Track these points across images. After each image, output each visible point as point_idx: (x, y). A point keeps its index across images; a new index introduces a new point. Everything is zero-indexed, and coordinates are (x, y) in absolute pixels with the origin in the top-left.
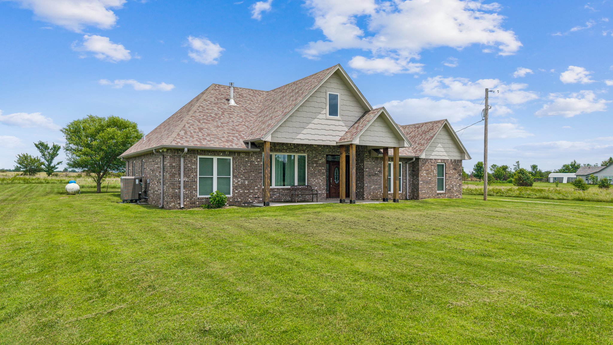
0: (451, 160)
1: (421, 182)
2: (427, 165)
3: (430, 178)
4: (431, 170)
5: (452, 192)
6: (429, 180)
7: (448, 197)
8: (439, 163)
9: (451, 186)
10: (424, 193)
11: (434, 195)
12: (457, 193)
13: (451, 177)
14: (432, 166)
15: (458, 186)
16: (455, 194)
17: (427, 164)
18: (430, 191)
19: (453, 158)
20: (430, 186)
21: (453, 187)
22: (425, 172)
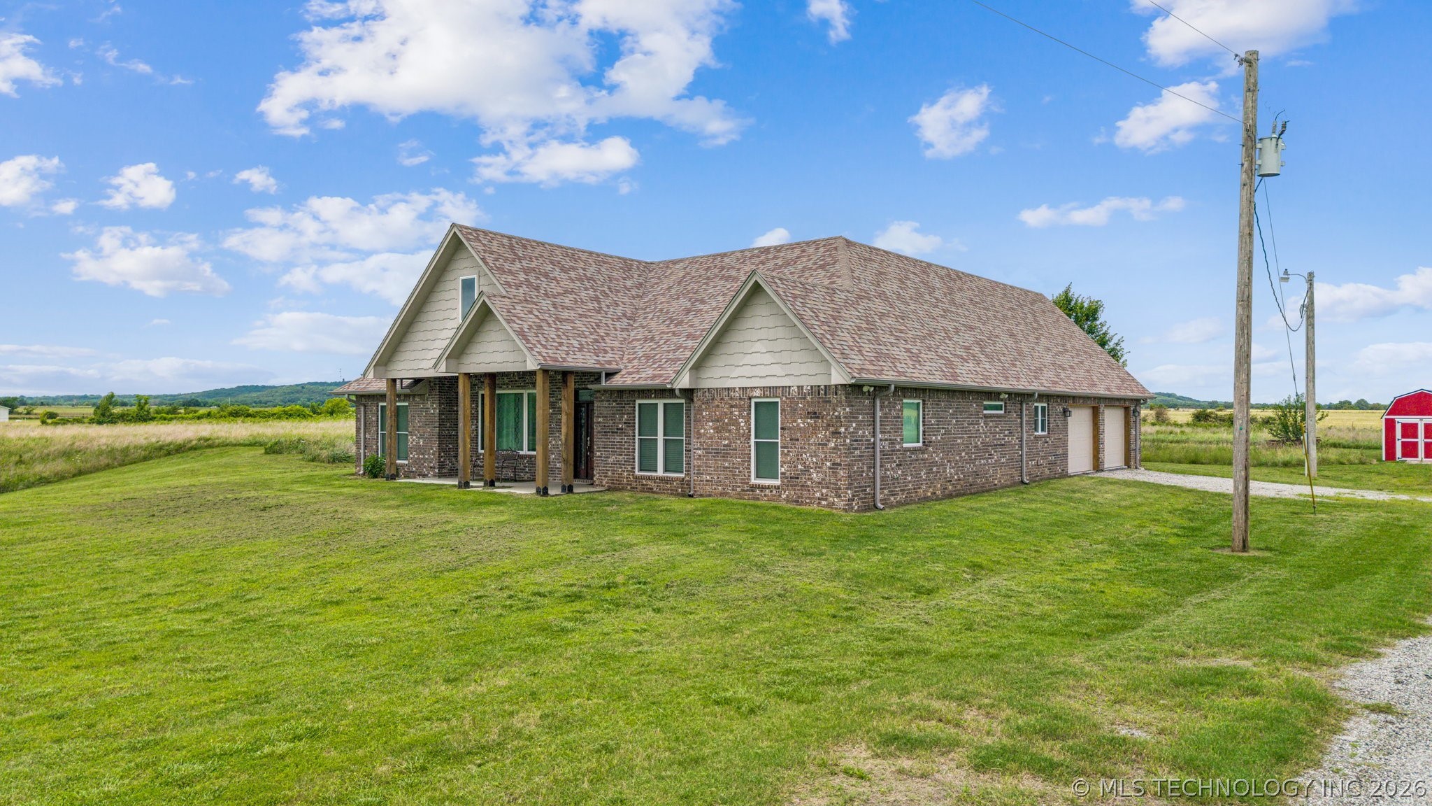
0: (800, 388)
1: (700, 452)
2: (718, 406)
3: (727, 442)
4: (730, 419)
5: (802, 486)
6: (725, 446)
7: (787, 500)
8: (758, 397)
9: (800, 467)
10: (708, 481)
11: (739, 489)
12: (824, 491)
13: (798, 440)
14: (732, 407)
15: (830, 468)
16: (818, 495)
17: (716, 403)
18: (726, 478)
19: (807, 382)
20: (727, 465)
21: (806, 470)
22: (711, 424)
